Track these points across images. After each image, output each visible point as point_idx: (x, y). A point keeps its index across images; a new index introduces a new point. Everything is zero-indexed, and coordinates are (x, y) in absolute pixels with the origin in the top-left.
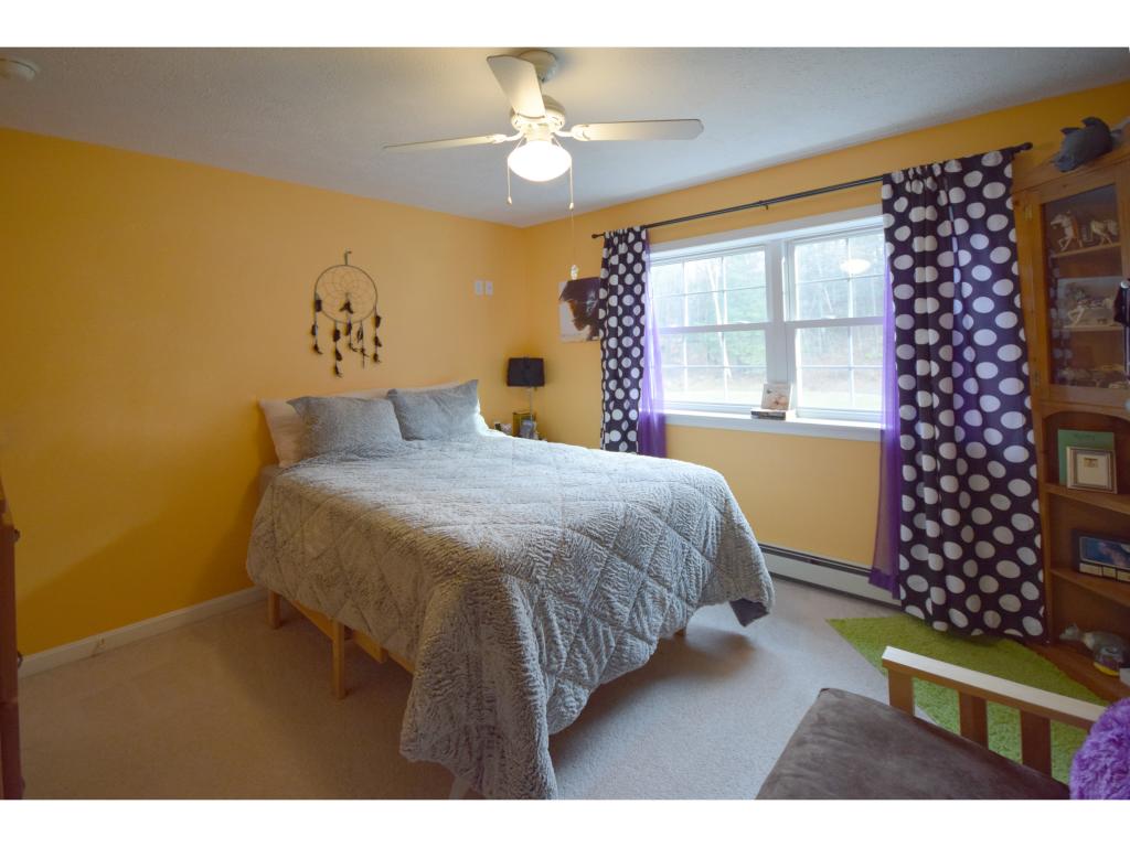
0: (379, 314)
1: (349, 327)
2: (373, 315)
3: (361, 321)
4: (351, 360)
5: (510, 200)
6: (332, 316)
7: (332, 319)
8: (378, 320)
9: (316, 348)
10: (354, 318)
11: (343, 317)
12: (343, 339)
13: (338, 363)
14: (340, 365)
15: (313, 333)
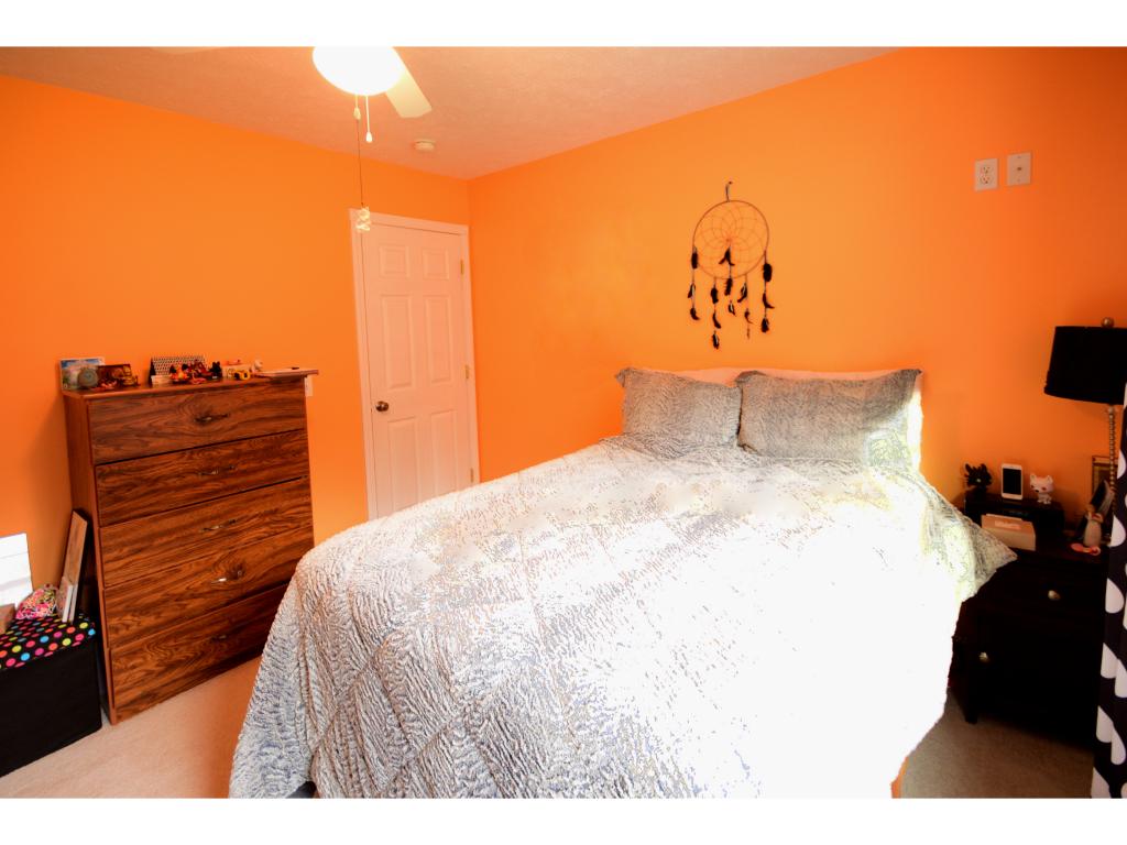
0: (770, 262)
1: (729, 283)
2: (763, 263)
3: (746, 274)
4: (733, 327)
5: (369, 138)
6: (712, 273)
7: (711, 275)
8: (767, 272)
9: (693, 313)
10: (738, 270)
11: (723, 271)
12: (723, 300)
13: (718, 330)
14: (720, 333)
15: (690, 295)
